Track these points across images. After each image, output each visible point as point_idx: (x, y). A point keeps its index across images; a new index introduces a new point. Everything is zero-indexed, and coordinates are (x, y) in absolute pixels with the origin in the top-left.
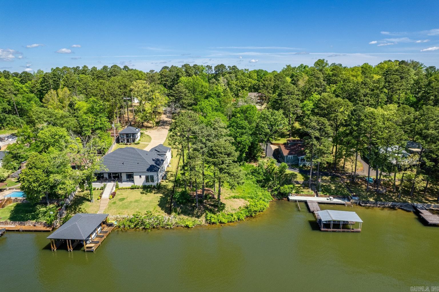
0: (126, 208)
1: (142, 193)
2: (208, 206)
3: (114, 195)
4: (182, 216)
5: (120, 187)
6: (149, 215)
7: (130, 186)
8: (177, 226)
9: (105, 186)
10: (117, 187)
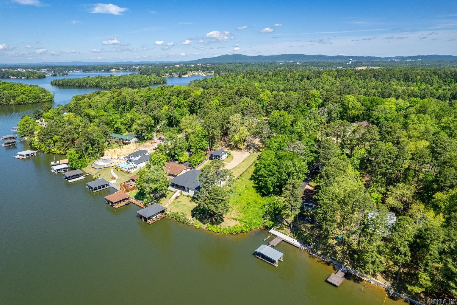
0: (178, 207)
1: (190, 201)
2: (214, 219)
3: (177, 198)
4: (198, 221)
5: (183, 194)
6: (183, 215)
7: (187, 195)
8: (192, 225)
9: (176, 191)
10: (181, 193)
